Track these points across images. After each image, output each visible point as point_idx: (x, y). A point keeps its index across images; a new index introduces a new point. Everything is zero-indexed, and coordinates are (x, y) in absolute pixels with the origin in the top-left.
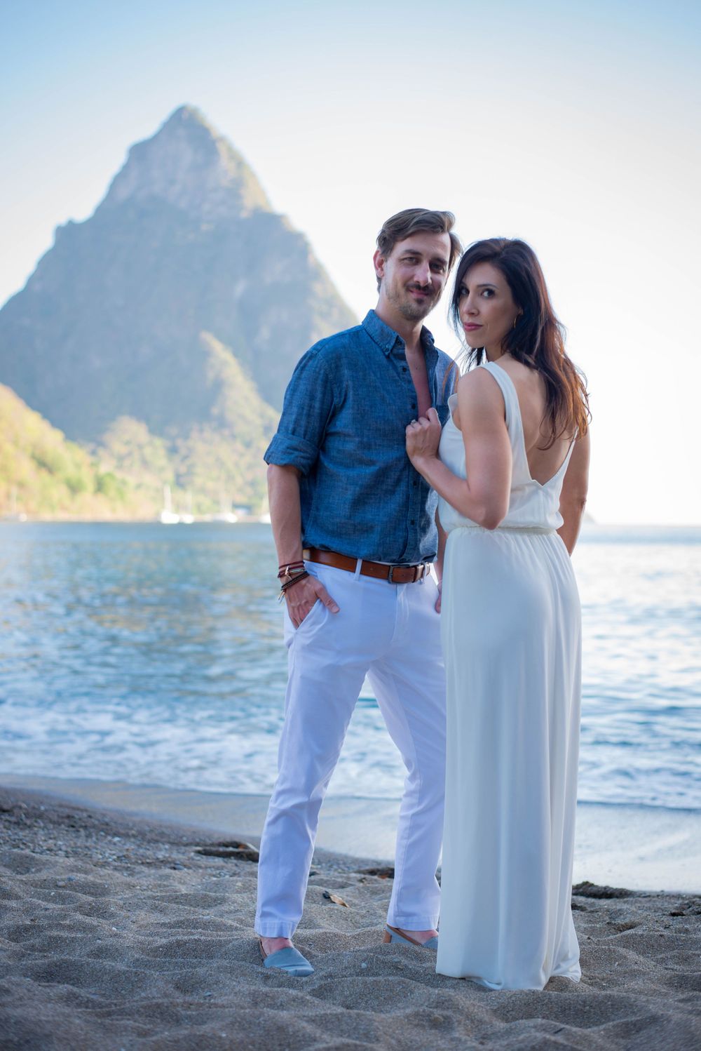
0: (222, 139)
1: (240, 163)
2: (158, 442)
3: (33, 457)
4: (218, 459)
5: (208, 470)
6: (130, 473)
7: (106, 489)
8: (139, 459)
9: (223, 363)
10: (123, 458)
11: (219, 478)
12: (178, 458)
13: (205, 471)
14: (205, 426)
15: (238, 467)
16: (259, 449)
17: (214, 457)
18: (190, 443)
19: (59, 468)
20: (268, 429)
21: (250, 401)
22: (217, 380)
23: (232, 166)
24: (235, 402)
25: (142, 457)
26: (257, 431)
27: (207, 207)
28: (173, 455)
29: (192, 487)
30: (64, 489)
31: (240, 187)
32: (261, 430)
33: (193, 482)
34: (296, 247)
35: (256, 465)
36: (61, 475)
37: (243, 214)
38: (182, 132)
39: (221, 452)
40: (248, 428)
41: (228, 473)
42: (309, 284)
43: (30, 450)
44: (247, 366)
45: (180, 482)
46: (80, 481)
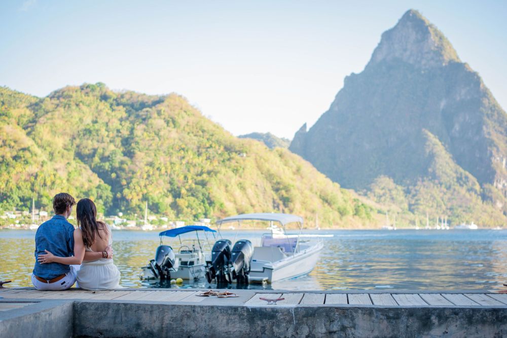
0: (431, 26)
1: (441, 38)
2: (399, 188)
3: (320, 197)
4: (432, 196)
5: (427, 202)
6: (384, 204)
7: (359, 213)
8: (389, 197)
9: (434, 145)
10: (381, 197)
11: (432, 206)
12: (410, 196)
13: (425, 202)
14: (425, 178)
15: (443, 200)
16: (454, 190)
17: (430, 195)
18: (417, 188)
19: (334, 203)
20: (459, 179)
21: (449, 164)
22: (431, 154)
23: (437, 39)
24: (441, 165)
25: (391, 195)
26: (453, 181)
27: (424, 62)
28: (408, 195)
29: (417, 211)
30: (337, 213)
31: (441, 50)
32: (455, 180)
33: (418, 208)
34: (473, 80)
35: (453, 199)
36: (335, 206)
37: (444, 64)
38: (409, 24)
39: (434, 192)
40: (448, 179)
41: (437, 204)
42: (481, 99)
43: (318, 193)
44: (447, 146)
45: (411, 209)
46: (346, 209)
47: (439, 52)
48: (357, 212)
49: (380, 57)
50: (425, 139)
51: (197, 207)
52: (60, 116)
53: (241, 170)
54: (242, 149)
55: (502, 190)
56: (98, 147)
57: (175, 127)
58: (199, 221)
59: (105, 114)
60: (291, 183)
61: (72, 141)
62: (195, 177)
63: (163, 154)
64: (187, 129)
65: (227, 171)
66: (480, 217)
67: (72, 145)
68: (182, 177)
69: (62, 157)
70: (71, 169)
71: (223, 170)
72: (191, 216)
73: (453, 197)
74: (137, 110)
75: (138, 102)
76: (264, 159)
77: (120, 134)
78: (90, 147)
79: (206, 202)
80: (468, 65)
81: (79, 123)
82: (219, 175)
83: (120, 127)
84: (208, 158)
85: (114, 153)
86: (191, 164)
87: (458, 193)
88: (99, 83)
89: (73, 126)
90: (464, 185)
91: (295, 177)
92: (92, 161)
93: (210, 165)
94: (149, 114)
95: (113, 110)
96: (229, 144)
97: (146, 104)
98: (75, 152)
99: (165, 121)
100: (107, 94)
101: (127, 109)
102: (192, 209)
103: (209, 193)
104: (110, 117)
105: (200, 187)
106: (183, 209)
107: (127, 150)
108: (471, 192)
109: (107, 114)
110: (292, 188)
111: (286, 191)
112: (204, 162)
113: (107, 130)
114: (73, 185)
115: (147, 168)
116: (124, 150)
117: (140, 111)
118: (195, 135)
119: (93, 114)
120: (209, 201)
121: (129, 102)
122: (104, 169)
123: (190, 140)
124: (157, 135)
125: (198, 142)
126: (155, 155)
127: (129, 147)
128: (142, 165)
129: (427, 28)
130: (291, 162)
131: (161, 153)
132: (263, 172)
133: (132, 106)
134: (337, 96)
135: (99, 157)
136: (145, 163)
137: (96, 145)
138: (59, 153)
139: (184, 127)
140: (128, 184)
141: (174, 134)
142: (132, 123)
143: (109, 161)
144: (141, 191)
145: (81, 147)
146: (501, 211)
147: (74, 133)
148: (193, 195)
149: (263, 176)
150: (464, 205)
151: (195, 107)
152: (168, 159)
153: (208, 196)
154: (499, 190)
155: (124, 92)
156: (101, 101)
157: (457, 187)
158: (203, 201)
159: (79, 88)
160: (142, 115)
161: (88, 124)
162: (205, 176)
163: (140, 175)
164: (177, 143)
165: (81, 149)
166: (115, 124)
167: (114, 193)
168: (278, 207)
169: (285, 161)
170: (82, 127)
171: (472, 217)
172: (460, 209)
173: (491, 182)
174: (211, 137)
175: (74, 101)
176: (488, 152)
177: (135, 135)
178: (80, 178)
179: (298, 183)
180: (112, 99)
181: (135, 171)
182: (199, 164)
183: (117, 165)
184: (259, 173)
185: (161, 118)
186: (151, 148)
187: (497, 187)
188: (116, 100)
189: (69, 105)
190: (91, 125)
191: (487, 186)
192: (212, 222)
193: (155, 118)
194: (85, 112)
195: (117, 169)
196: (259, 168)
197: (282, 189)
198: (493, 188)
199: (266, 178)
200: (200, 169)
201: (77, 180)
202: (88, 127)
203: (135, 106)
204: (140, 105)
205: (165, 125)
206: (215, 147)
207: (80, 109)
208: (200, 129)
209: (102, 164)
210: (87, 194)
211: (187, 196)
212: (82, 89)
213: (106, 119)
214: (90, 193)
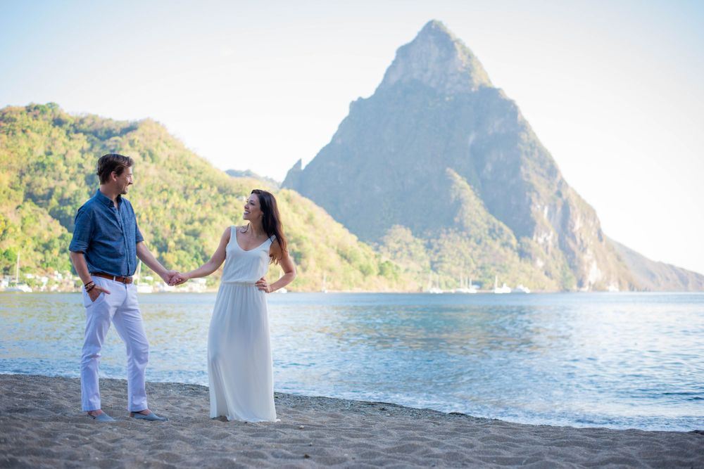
0: (458, 41)
1: (470, 56)
2: (419, 241)
3: (338, 252)
4: (459, 252)
5: (453, 259)
6: (401, 262)
7: (386, 272)
8: (407, 252)
9: (461, 188)
10: (396, 252)
11: (459, 264)
12: (432, 251)
13: (450, 260)
14: (450, 230)
15: (472, 257)
16: (486, 244)
17: (456, 250)
18: (441, 241)
19: (355, 260)
20: (491, 231)
21: (479, 213)
22: (457, 199)
23: (465, 58)
24: (469, 214)
25: (409, 251)
26: (485, 233)
27: (448, 86)
28: (429, 250)
29: (442, 270)
30: (359, 273)
31: (470, 72)
32: (487, 232)
33: (442, 267)
34: (509, 110)
35: (484, 255)
36: (356, 264)
37: (473, 90)
38: (431, 38)
39: (461, 247)
40: (478, 231)
41: (465, 260)
42: (518, 134)
43: (336, 248)
44: (476, 190)
45: (434, 267)
46: (369, 267)
47: (467, 74)
48: (382, 271)
49: (394, 78)
50: (451, 182)
51: (190, 264)
52: (4, 146)
54: (240, 191)
55: (543, 245)
56: (55, 186)
57: (153, 161)
59: (61, 144)
60: (303, 233)
61: (20, 178)
62: (184, 226)
64: (169, 164)
65: (224, 219)
66: (518, 278)
67: (21, 183)
68: (168, 226)
69: (9, 198)
70: (25, 214)
71: (219, 217)
73: (484, 253)
74: (102, 139)
75: (101, 129)
77: (82, 170)
78: (44, 186)
79: (200, 257)
80: (503, 91)
81: (29, 154)
82: (214, 223)
83: (82, 161)
84: (198, 202)
85: (77, 194)
86: (178, 209)
87: (491, 248)
88: (50, 103)
89: (22, 158)
90: (498, 239)
91: (306, 227)
92: (48, 204)
93: (201, 210)
94: (118, 144)
95: (70, 139)
96: (223, 185)
97: (114, 132)
98: (25, 192)
99: (140, 154)
100: (62, 118)
101: (88, 138)
102: (183, 266)
103: (203, 247)
104: (68, 148)
105: (192, 239)
106: (172, 266)
107: (94, 189)
108: (506, 247)
109: (64, 144)
110: (304, 240)
111: (298, 245)
112: (194, 206)
113: (65, 165)
114: (28, 234)
116: (90, 190)
117: (107, 141)
118: (179, 173)
119: (45, 143)
120: (203, 257)
121: (91, 129)
122: (66, 214)
123: (173, 178)
125: (184, 182)
126: (131, 198)
129: (452, 44)
130: (301, 209)
131: (138, 194)
133: (95, 133)
134: (341, 126)
135: (56, 199)
137: (52, 184)
138: (4, 192)
139: (165, 162)
141: (153, 171)
143: (71, 204)
145: (33, 186)
146: (541, 271)
147: (22, 167)
148: (183, 249)
150: (498, 263)
151: (176, 137)
152: (149, 203)
153: (202, 251)
154: (539, 245)
155: (83, 116)
156: (54, 126)
157: (490, 241)
158: (196, 257)
159: (24, 109)
160: (110, 146)
161: (41, 157)
162: (197, 224)
164: (158, 182)
165: (33, 189)
166: (75, 157)
169: (294, 206)
170: (33, 160)
171: (507, 278)
172: (493, 268)
173: (530, 236)
174: (199, 175)
175: (19, 126)
176: (527, 199)
178: (37, 225)
180: (68, 124)
185: (135, 150)
187: (537, 242)
188: (73, 125)
189: (14, 130)
190: (45, 157)
191: (525, 240)
192: (209, 283)
193: (127, 150)
194: (35, 139)
197: (291, 242)
198: (533, 244)
200: (190, 215)
201: (33, 228)
202: (41, 160)
203: (99, 134)
204: (106, 132)
205: (141, 159)
206: (206, 188)
207: (28, 137)
208: (185, 165)
209: (62, 208)
210: (47, 247)
211: (176, 250)
212: (29, 111)
213: (63, 151)
214: (51, 245)
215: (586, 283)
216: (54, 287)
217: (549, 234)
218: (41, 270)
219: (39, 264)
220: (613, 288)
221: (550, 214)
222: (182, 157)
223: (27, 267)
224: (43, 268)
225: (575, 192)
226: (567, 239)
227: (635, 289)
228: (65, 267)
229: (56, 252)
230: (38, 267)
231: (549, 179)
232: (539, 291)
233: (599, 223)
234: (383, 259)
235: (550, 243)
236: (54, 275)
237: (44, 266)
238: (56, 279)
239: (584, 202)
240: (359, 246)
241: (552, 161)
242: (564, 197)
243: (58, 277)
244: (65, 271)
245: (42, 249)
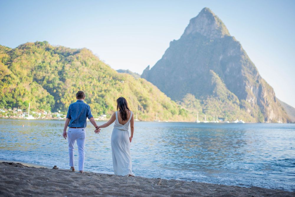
0: (216, 16)
1: (221, 23)
2: (198, 100)
3: (162, 105)
4: (214, 105)
5: (212, 108)
6: (190, 109)
8: (193, 105)
9: (216, 78)
10: (188, 105)
11: (215, 111)
12: (203, 105)
13: (211, 109)
14: (211, 96)
15: (220, 107)
16: (226, 102)
17: (213, 104)
18: (207, 101)
19: (169, 108)
20: (229, 97)
21: (223, 89)
22: (214, 83)
23: (219, 24)
24: (219, 90)
25: (193, 104)
26: (226, 98)
27: (211, 35)
28: (202, 104)
29: (207, 113)
30: (171, 114)
31: (221, 29)
32: (227, 97)
33: (207, 112)
34: (237, 45)
35: (225, 107)
36: (169, 110)
37: (222, 37)
38: (204, 15)
39: (215, 103)
40: (223, 97)
41: (217, 109)
42: (241, 56)
43: (161, 103)
44: (223, 79)
45: (204, 112)
46: (175, 111)
47: (220, 30)
48: (180, 113)
49: (189, 32)
50: (212, 76)
51: (100, 109)
52: (25, 59)
53: (122, 90)
54: (122, 78)
55: (250, 103)
56: (46, 76)
57: (86, 66)
58: (101, 116)
59: (49, 58)
60: (147, 97)
61: (32, 72)
62: (98, 93)
63: (80, 80)
64: (92, 67)
65: (114, 90)
66: (239, 117)
67: (32, 74)
68: (91, 93)
69: (27, 80)
70: (33, 87)
71: (113, 89)
72: (97, 113)
73: (225, 106)
74: (65, 56)
75: (65, 52)
76: (133, 84)
77: (57, 69)
78: (41, 76)
79: (104, 106)
80: (234, 38)
81: (35, 62)
82: (110, 92)
83: (57, 65)
84: (104, 83)
85: (54, 79)
86: (95, 86)
87: (228, 104)
88: (45, 41)
89: (32, 64)
90: (231, 100)
91: (149, 94)
92: (43, 83)
93: (105, 86)
94: (72, 58)
95: (52, 56)
96: (115, 76)
97: (70, 53)
98: (33, 78)
99: (81, 63)
100: (49, 47)
101: (60, 56)
102: (97, 109)
103: (106, 102)
104: (51, 60)
105: (101, 98)
107: (61, 77)
108: (234, 104)
109: (50, 58)
110: (148, 100)
111: (145, 101)
112: (102, 85)
113: (50, 67)
114: (34, 95)
115: (73, 87)
116: (60, 77)
117: (67, 57)
118: (97, 71)
119: (42, 58)
120: (106, 106)
121: (61, 52)
122: (49, 87)
123: (94, 73)
124: (77, 70)
125: (99, 74)
126: (76, 81)
127: (62, 76)
128: (70, 86)
129: (213, 17)
130: (147, 86)
131: (79, 79)
132: (133, 91)
133: (63, 54)
134: (166, 52)
135: (46, 81)
136: (71, 84)
137: (44, 74)
138: (25, 78)
139: (91, 66)
140: (63, 95)
141: (86, 70)
142: (64, 63)
143: (52, 83)
144: (70, 99)
145: (37, 75)
146: (249, 114)
147: (32, 67)
148: (97, 102)
149: (133, 93)
150: (231, 110)
151: (96, 56)
152: (84, 83)
154: (249, 103)
155: (58, 47)
156: (46, 51)
157: (228, 101)
158: (103, 106)
159: (34, 44)
160: (69, 59)
161: (40, 63)
162: (103, 92)
163: (69, 91)
164: (88, 74)
165: (37, 77)
166: (54, 63)
167: (55, 100)
168: (141, 109)
169: (144, 85)
170: (37, 65)
171: (235, 117)
172: (229, 113)
173: (245, 99)
174: (105, 72)
175: (32, 51)
176: (244, 84)
177: (65, 69)
178: (38, 92)
179: (150, 97)
180: (52, 50)
181: (66, 89)
182: (100, 86)
183: (56, 85)
184: (131, 91)
185: (78, 61)
186: (74, 77)
187: (248, 102)
188: (54, 51)
189: (29, 52)
190: (42, 64)
191: (243, 101)
192: (108, 117)
193: (75, 61)
194: (38, 56)
195: (56, 87)
196: (131, 89)
197: (142, 100)
198: (246, 102)
199: (135, 94)
200: (100, 89)
201: (36, 93)
202: (40, 65)
203: (64, 54)
204: (67, 54)
205: (81, 65)
206: (107, 77)
207: (35, 55)
208: (99, 67)
209: (48, 85)
210: (41, 101)
211: (94, 103)
212: (36, 44)
213: (49, 61)
214: (43, 100)
215: (268, 120)
216: (44, 117)
217: (253, 98)
218: (38, 110)
219: (38, 108)
220: (280, 122)
221: (253, 90)
222: (98, 64)
223: (33, 109)
224: (39, 109)
225: (264, 81)
226: (260, 100)
227: (290, 122)
228: (48, 109)
229: (45, 103)
230: (38, 109)
231: (253, 75)
232: (248, 122)
233: (275, 94)
234: (182, 108)
235: (253, 102)
236: (44, 112)
237: (40, 108)
238: (44, 114)
239: (268, 85)
240: (171, 102)
241: (255, 68)
242: (260, 83)
243: (45, 113)
244: (48, 111)
245: (39, 101)
